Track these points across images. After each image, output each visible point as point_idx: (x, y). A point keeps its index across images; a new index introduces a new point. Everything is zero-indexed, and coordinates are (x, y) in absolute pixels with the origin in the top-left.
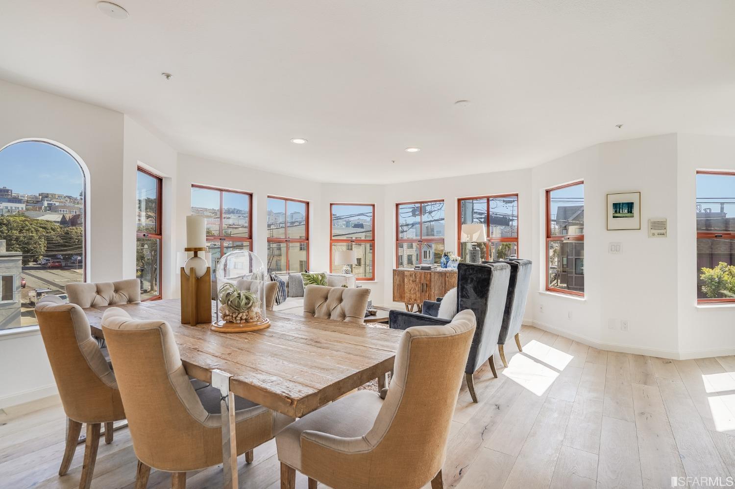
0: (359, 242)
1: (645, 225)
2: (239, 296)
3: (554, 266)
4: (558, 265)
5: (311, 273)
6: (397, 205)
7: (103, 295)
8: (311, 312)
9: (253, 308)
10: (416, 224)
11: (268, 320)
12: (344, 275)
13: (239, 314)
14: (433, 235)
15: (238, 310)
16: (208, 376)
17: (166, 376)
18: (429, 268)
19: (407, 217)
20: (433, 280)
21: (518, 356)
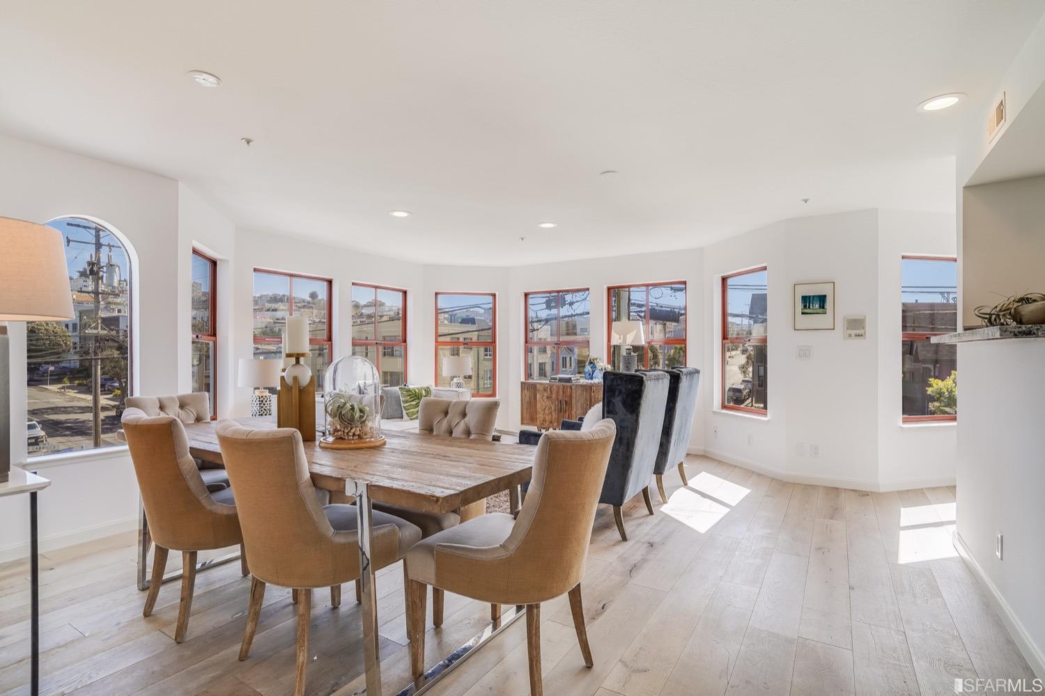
0: (468, 344)
1: (840, 324)
2: (353, 408)
3: (747, 379)
4: (753, 378)
5: (411, 387)
6: (526, 295)
7: (167, 411)
8: (428, 430)
9: (367, 422)
10: (552, 319)
11: (384, 437)
12: (455, 389)
13: (351, 429)
14: (575, 334)
15: (351, 424)
16: (342, 486)
17: (296, 486)
18: (569, 380)
19: (539, 309)
20: (574, 395)
21: (682, 491)
